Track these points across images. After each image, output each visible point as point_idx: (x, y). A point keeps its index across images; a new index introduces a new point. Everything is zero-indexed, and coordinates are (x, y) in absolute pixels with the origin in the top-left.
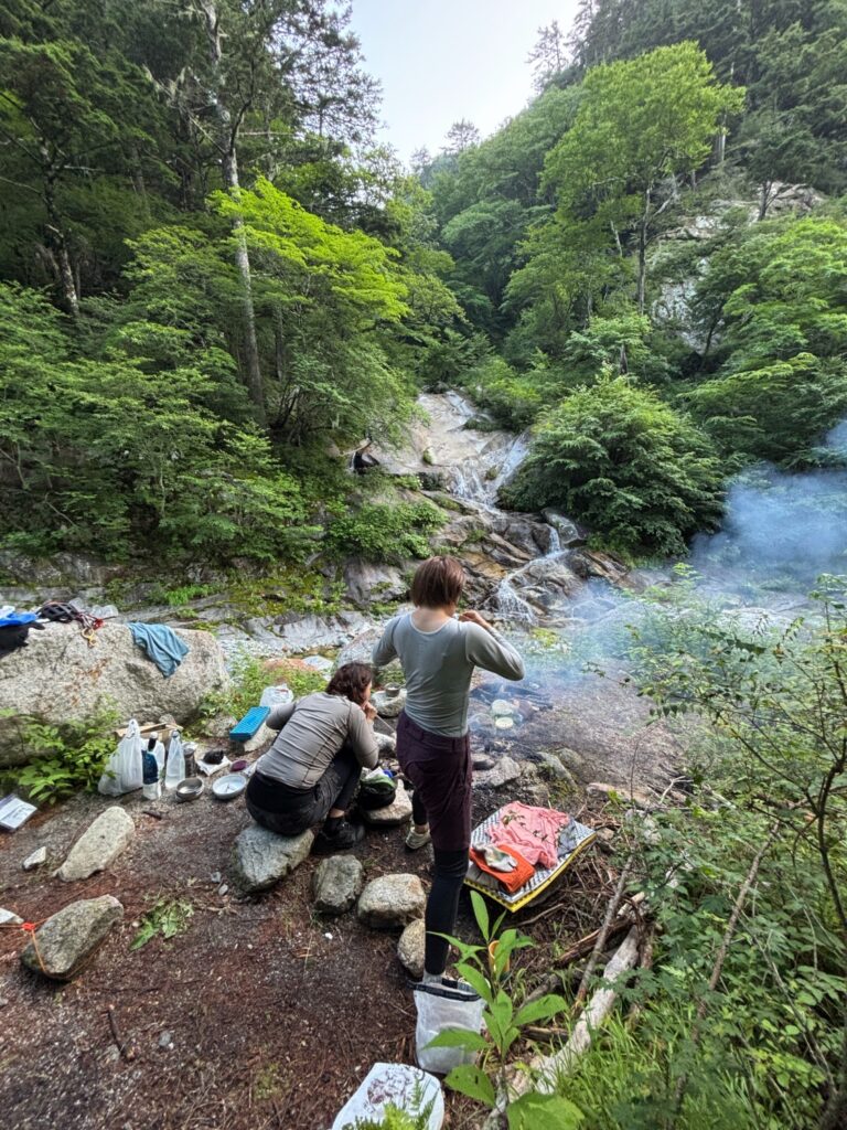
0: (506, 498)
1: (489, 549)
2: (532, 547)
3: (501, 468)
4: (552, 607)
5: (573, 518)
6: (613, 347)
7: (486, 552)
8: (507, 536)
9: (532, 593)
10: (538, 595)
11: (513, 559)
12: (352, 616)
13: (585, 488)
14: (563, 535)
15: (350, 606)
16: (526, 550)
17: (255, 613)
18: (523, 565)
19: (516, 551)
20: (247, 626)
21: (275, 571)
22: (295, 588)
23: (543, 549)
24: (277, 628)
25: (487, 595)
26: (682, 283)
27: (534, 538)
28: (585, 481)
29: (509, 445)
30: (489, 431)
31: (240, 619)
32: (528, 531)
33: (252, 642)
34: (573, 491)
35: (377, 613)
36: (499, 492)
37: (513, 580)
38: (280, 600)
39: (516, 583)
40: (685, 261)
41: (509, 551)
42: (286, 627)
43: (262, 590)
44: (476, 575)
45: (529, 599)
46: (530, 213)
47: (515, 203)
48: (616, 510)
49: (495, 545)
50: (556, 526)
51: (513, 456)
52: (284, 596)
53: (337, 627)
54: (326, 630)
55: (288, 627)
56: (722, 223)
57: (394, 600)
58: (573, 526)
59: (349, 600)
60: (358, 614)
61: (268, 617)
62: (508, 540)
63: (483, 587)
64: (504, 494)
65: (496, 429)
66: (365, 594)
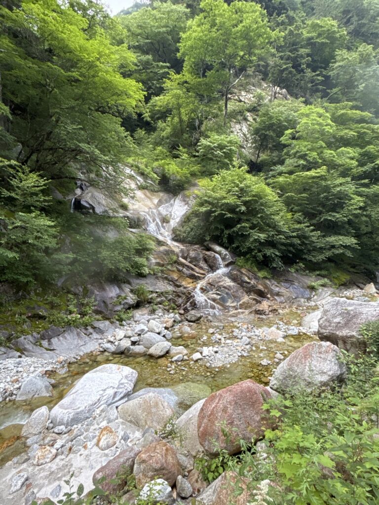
0: (179, 235)
1: (181, 268)
2: (205, 266)
3: (171, 215)
4: (228, 304)
5: (226, 248)
6: (225, 150)
7: (179, 271)
8: (189, 260)
9: (215, 296)
10: (219, 297)
11: (196, 274)
12: (103, 324)
13: (235, 229)
14: (224, 259)
15: (99, 317)
16: (201, 268)
17: (23, 332)
18: (204, 278)
19: (197, 269)
20: (16, 344)
21: (32, 293)
22: (53, 306)
23: (213, 268)
24: (45, 343)
25: (188, 299)
26: (240, 123)
27: (206, 260)
28: (235, 226)
29: (172, 201)
30: (157, 192)
31: (9, 339)
32: (201, 256)
33: (24, 359)
34: (227, 232)
35: (121, 320)
36: (174, 231)
37: (202, 289)
38: (42, 318)
39: (203, 290)
40: (240, 112)
41: (192, 269)
42: (52, 340)
43: (23, 310)
44: (179, 286)
45: (214, 300)
46: (157, 65)
47: (150, 57)
48: (252, 243)
49: (183, 265)
50: (220, 253)
51: (178, 209)
52: (45, 314)
53: (95, 336)
54: (87, 338)
55: (54, 341)
56: (253, 97)
57: (129, 308)
58: (227, 253)
59: (97, 312)
60: (107, 323)
61: (34, 334)
62: (190, 262)
63: (184, 294)
64: (178, 232)
65: (160, 191)
66: (110, 306)
